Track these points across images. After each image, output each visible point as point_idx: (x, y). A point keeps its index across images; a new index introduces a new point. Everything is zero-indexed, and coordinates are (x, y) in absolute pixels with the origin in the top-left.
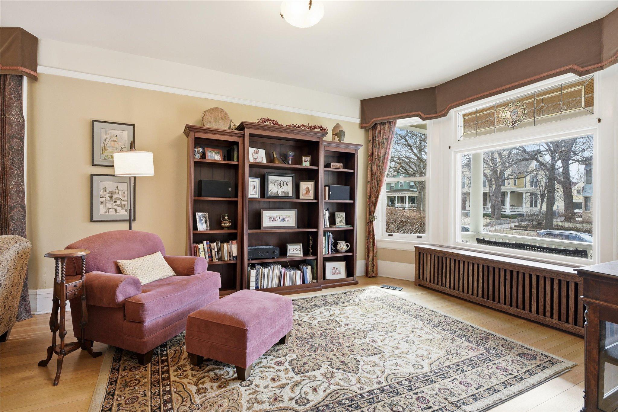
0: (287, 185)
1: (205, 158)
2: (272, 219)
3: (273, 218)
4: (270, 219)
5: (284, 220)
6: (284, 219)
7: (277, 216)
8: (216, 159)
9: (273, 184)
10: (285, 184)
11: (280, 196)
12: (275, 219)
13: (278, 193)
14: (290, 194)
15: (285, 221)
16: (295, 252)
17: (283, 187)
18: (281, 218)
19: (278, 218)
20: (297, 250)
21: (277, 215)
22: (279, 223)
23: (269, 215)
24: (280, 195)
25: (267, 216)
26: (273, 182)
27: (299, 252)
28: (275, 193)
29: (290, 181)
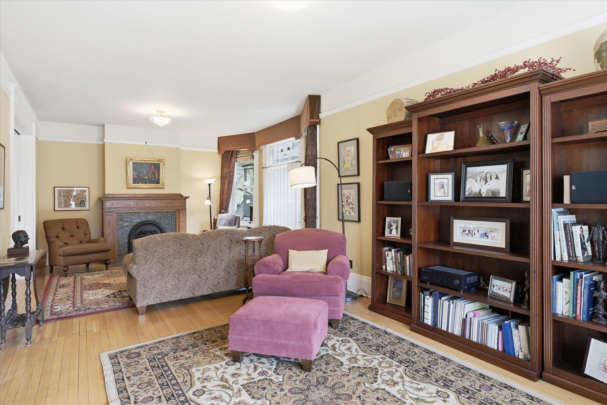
0: (497, 178)
1: (388, 158)
2: (467, 232)
3: (469, 231)
4: (464, 231)
5: (486, 235)
6: (486, 233)
7: (474, 228)
8: (404, 156)
9: (473, 178)
10: (494, 177)
11: (484, 198)
12: (470, 233)
13: (482, 193)
14: (503, 194)
15: (488, 237)
16: (501, 292)
17: (490, 182)
18: (481, 232)
19: (476, 232)
20: (504, 289)
21: (475, 226)
22: (477, 240)
23: (463, 225)
24: (483, 195)
25: (460, 228)
26: (474, 176)
27: (507, 295)
28: (476, 193)
29: (503, 172)
